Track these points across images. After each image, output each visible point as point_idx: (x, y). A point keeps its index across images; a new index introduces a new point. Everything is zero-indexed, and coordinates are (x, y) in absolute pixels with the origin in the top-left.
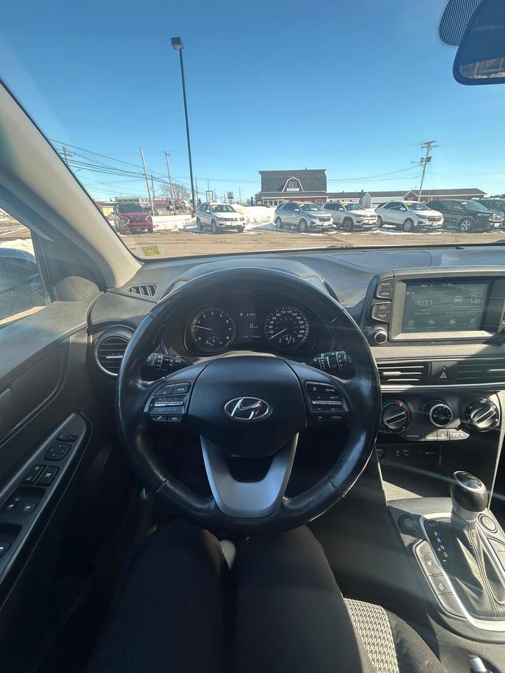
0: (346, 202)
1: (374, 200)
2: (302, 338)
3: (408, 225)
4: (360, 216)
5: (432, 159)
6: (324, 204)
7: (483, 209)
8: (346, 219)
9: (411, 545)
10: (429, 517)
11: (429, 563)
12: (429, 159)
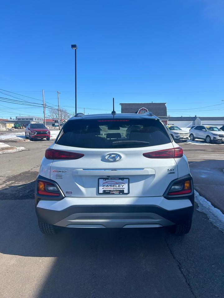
3: (208, 140)
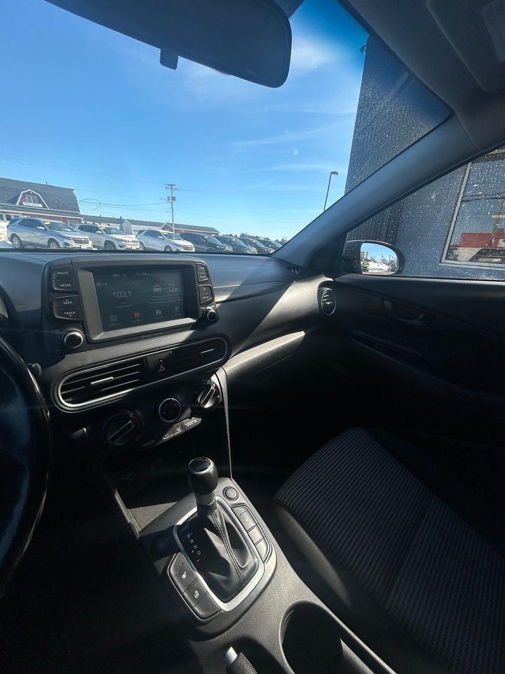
0: (103, 226)
1: (134, 227)
4: (122, 240)
5: (176, 199)
6: (78, 225)
7: (219, 243)
8: (107, 243)
9: (165, 570)
10: (181, 522)
11: (184, 576)
12: (174, 199)
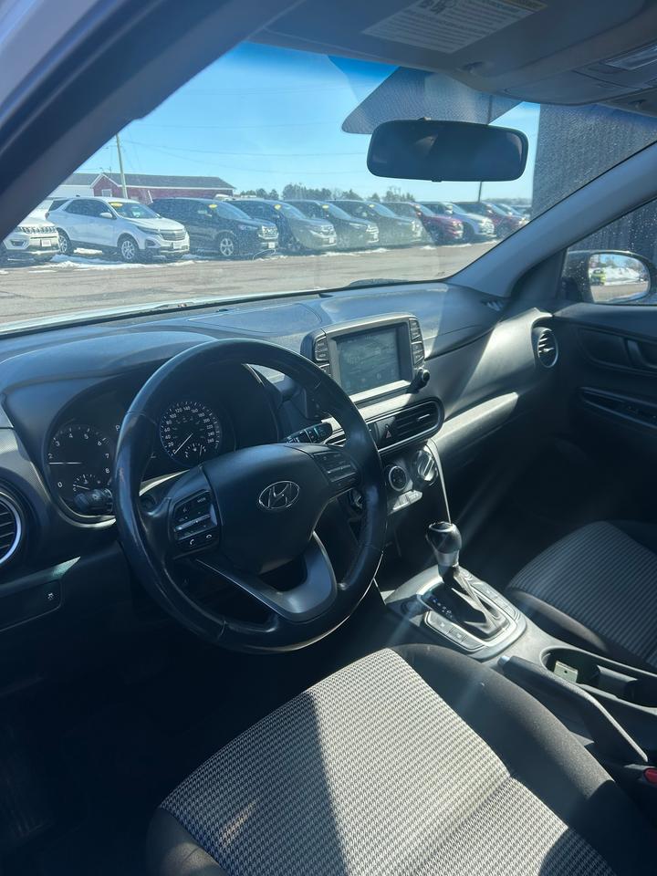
2: (214, 443)
3: (128, 249)
9: (423, 622)
10: (422, 592)
11: (443, 625)
